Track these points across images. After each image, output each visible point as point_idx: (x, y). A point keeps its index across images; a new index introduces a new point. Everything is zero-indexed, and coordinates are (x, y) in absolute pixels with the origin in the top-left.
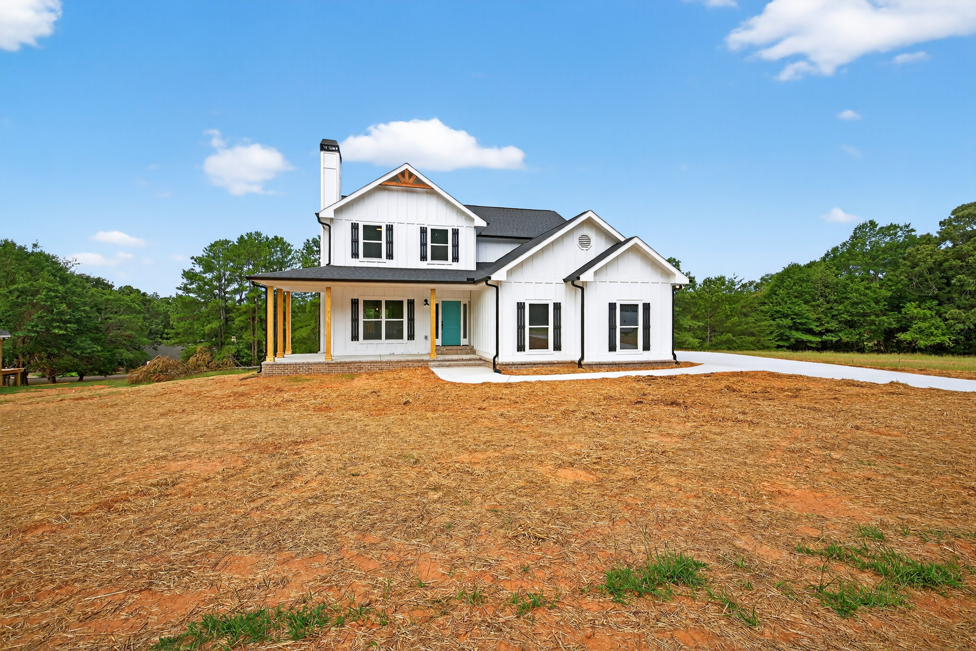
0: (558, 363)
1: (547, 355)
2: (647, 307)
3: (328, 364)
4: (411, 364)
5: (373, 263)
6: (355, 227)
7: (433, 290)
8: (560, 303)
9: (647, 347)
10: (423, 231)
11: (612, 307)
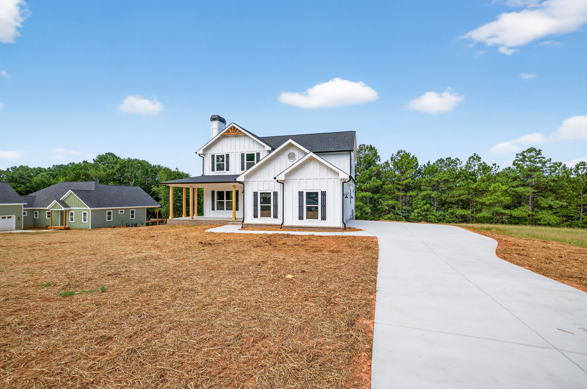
0: (275, 225)
1: (270, 220)
2: (324, 194)
3: (190, 220)
4: (223, 222)
5: (221, 173)
6: (213, 156)
7: (234, 186)
8: (277, 192)
9: (324, 218)
10: (243, 155)
11: (301, 194)
